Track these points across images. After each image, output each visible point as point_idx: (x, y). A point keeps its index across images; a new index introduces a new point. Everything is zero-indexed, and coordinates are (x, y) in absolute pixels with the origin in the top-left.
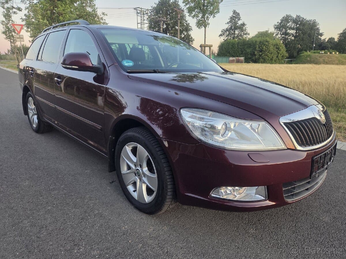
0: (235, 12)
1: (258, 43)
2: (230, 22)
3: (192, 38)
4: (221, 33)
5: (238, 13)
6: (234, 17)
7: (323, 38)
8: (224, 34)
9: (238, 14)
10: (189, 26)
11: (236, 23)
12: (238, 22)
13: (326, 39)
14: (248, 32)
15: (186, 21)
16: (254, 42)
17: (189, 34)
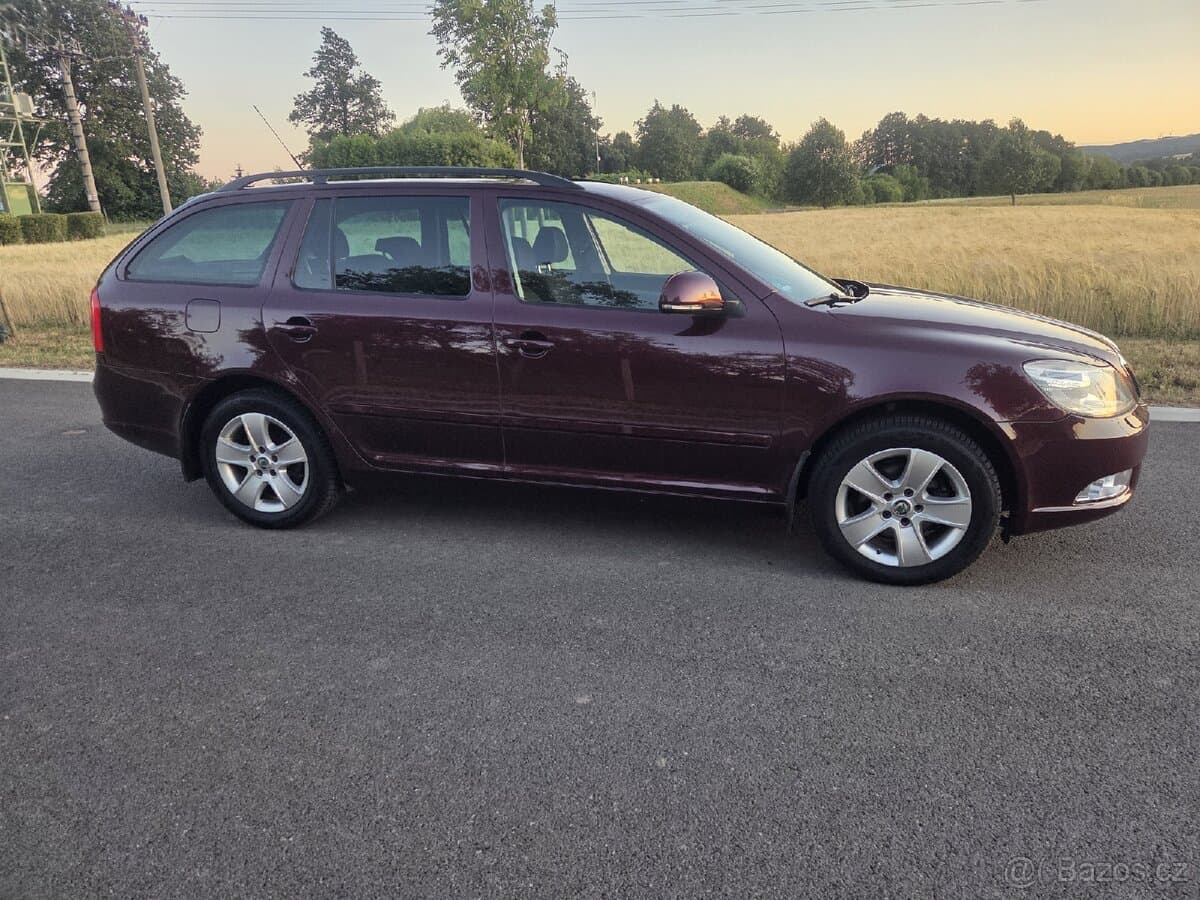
0: (329, 35)
1: (448, 151)
2: (319, 68)
3: (187, 123)
4: (296, 108)
5: (341, 40)
6: (329, 52)
7: (601, 133)
8: (305, 112)
9: (345, 45)
10: (169, 78)
11: (342, 74)
12: (351, 71)
13: (610, 138)
14: (390, 109)
15: (153, 57)
16: (434, 146)
17: (174, 106)
